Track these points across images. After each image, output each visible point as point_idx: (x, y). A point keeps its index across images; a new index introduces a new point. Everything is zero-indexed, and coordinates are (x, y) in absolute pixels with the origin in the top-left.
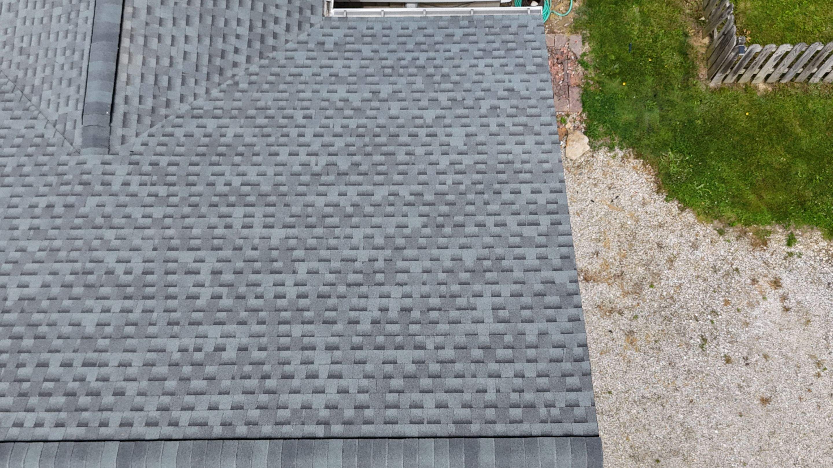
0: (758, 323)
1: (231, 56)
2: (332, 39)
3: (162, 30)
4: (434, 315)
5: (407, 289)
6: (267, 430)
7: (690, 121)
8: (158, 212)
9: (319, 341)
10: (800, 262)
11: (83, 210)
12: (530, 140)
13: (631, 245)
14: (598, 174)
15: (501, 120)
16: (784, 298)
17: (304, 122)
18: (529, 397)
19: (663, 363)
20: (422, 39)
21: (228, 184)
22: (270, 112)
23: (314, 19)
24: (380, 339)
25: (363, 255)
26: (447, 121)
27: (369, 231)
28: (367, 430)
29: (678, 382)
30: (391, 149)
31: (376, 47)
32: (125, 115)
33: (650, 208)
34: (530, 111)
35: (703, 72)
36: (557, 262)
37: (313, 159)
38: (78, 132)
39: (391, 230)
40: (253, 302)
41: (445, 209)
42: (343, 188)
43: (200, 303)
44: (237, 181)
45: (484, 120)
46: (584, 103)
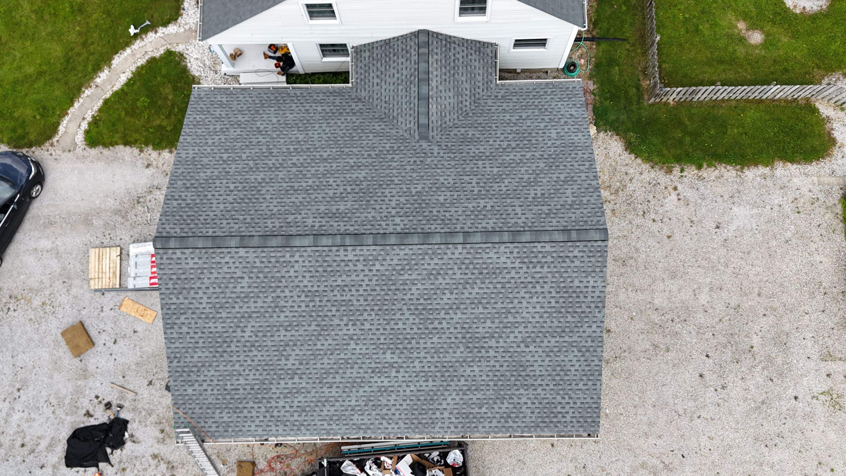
0: (667, 205)
1: (464, 103)
2: (500, 94)
3: (442, 95)
4: (552, 195)
5: (542, 187)
6: (505, 229)
7: (640, 119)
8: (453, 163)
9: (516, 204)
10: (686, 180)
11: (426, 163)
12: (580, 134)
13: (614, 174)
14: (600, 143)
15: (569, 127)
16: (678, 195)
17: (496, 129)
18: (585, 219)
19: (627, 222)
20: (535, 94)
21: (474, 153)
22: (483, 125)
23: (492, 86)
24: (536, 203)
25: (526, 177)
26: (549, 128)
27: (527, 169)
28: (536, 229)
29: (633, 230)
30: (530, 138)
31: (518, 97)
32: (432, 127)
33: (622, 157)
34: (579, 123)
35: (646, 97)
36: (592, 178)
37: (502, 143)
38: (416, 134)
39: (534, 168)
40: (492, 192)
41: (552, 160)
42: (515, 154)
43: (475, 193)
44: (477, 152)
45: (563, 127)
46: (594, 112)
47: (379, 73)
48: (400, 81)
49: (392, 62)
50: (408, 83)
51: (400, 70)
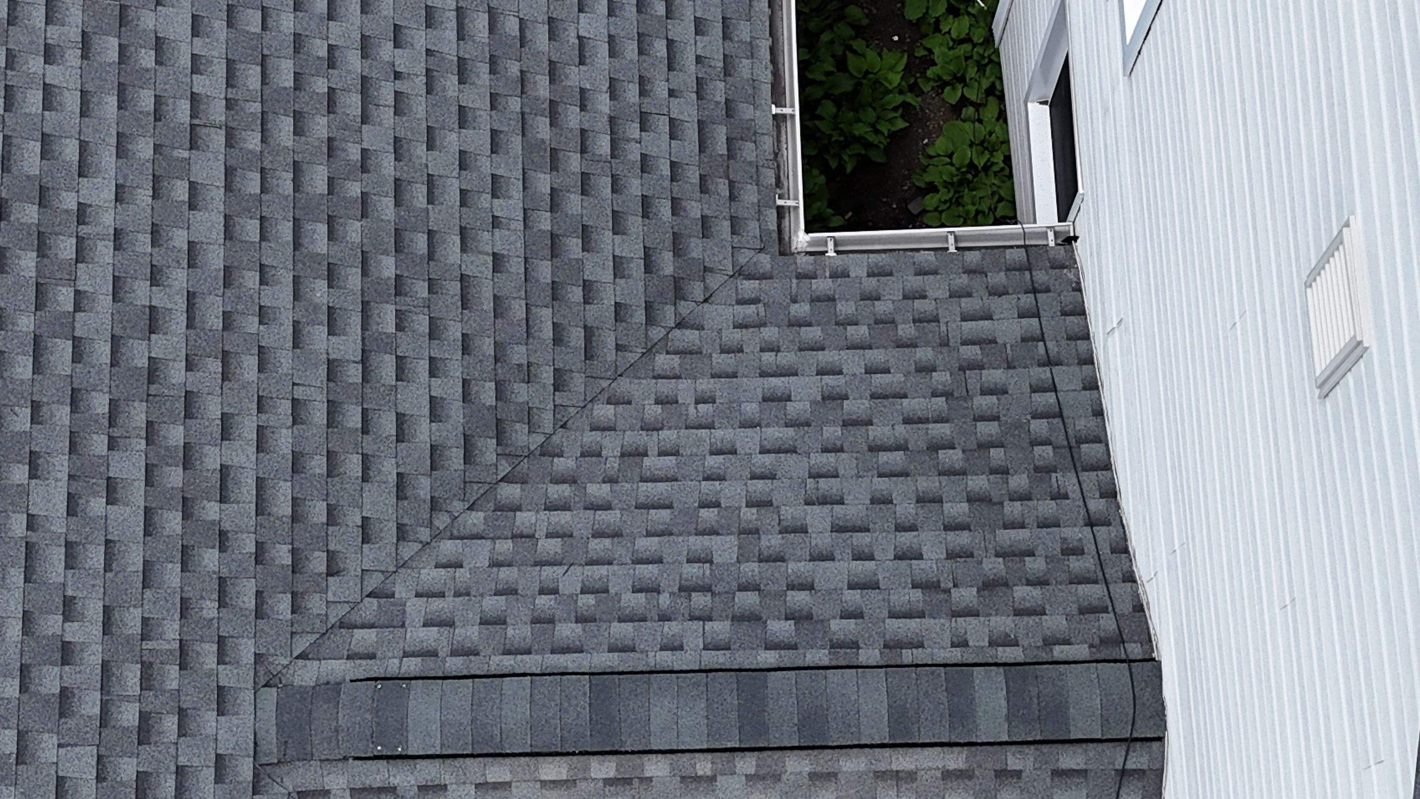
38: (334, 669)
47: (856, 406)
48: (772, 541)
49: (927, 484)
50: (748, 600)
51: (861, 540)
